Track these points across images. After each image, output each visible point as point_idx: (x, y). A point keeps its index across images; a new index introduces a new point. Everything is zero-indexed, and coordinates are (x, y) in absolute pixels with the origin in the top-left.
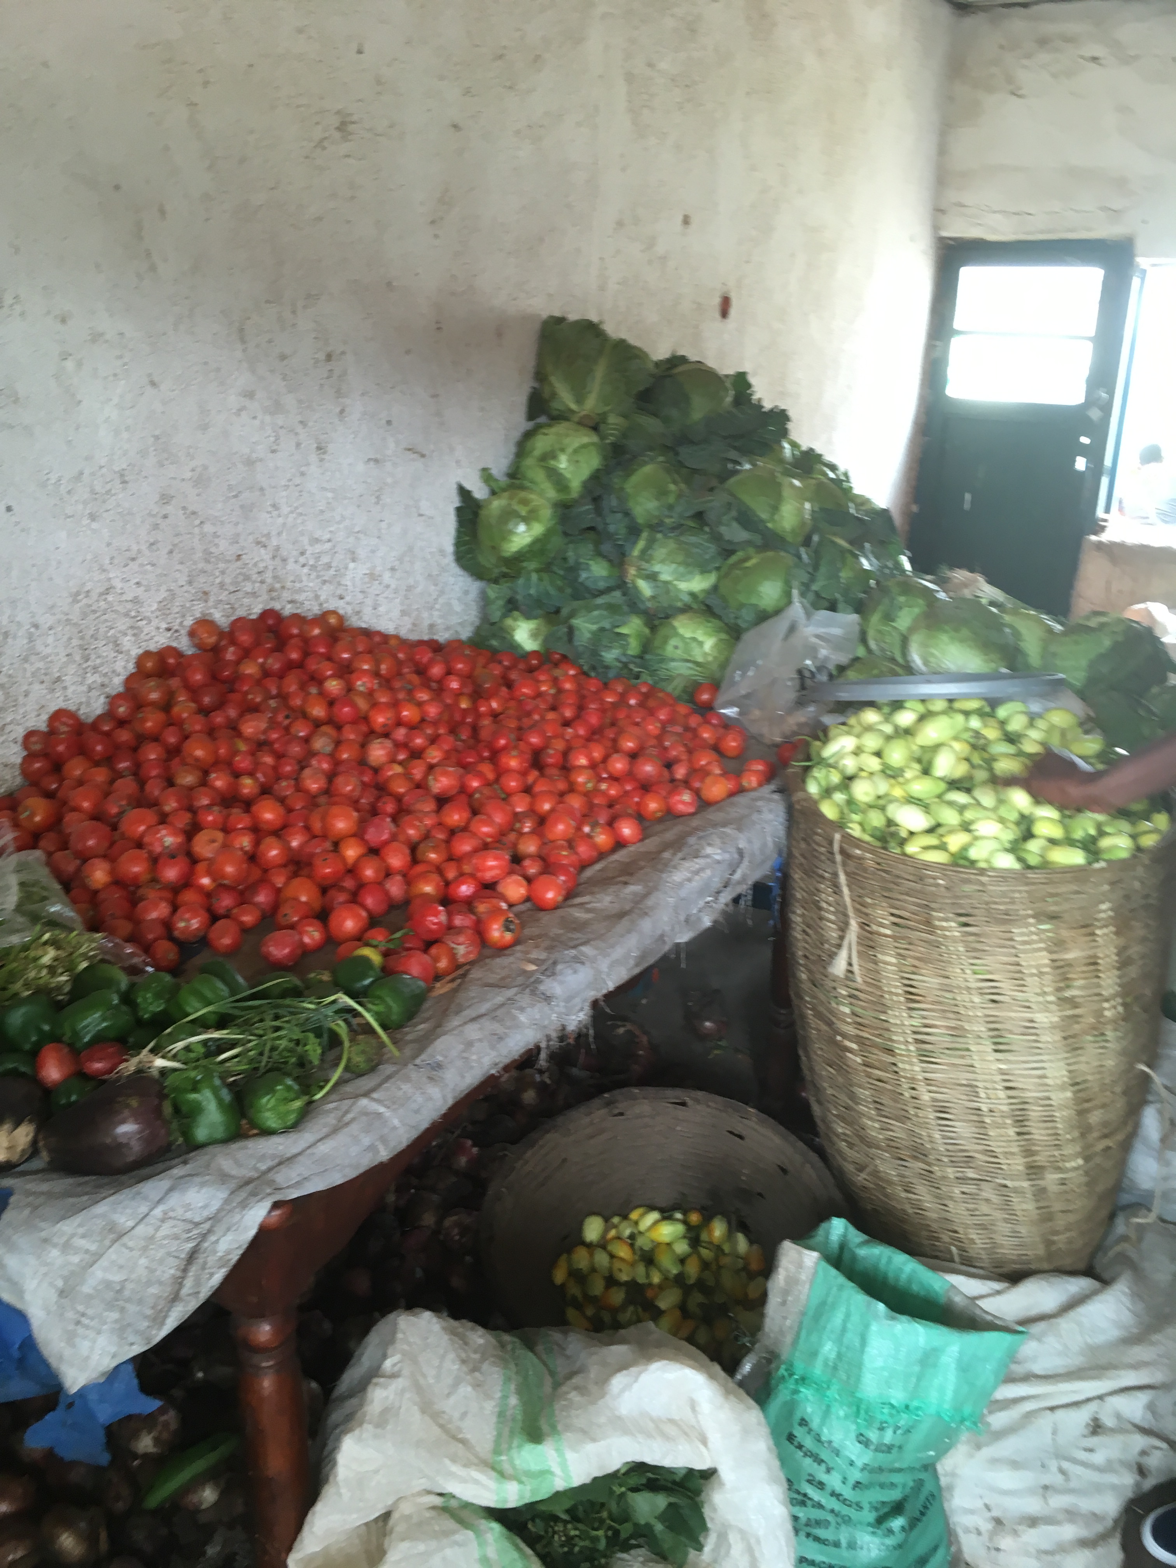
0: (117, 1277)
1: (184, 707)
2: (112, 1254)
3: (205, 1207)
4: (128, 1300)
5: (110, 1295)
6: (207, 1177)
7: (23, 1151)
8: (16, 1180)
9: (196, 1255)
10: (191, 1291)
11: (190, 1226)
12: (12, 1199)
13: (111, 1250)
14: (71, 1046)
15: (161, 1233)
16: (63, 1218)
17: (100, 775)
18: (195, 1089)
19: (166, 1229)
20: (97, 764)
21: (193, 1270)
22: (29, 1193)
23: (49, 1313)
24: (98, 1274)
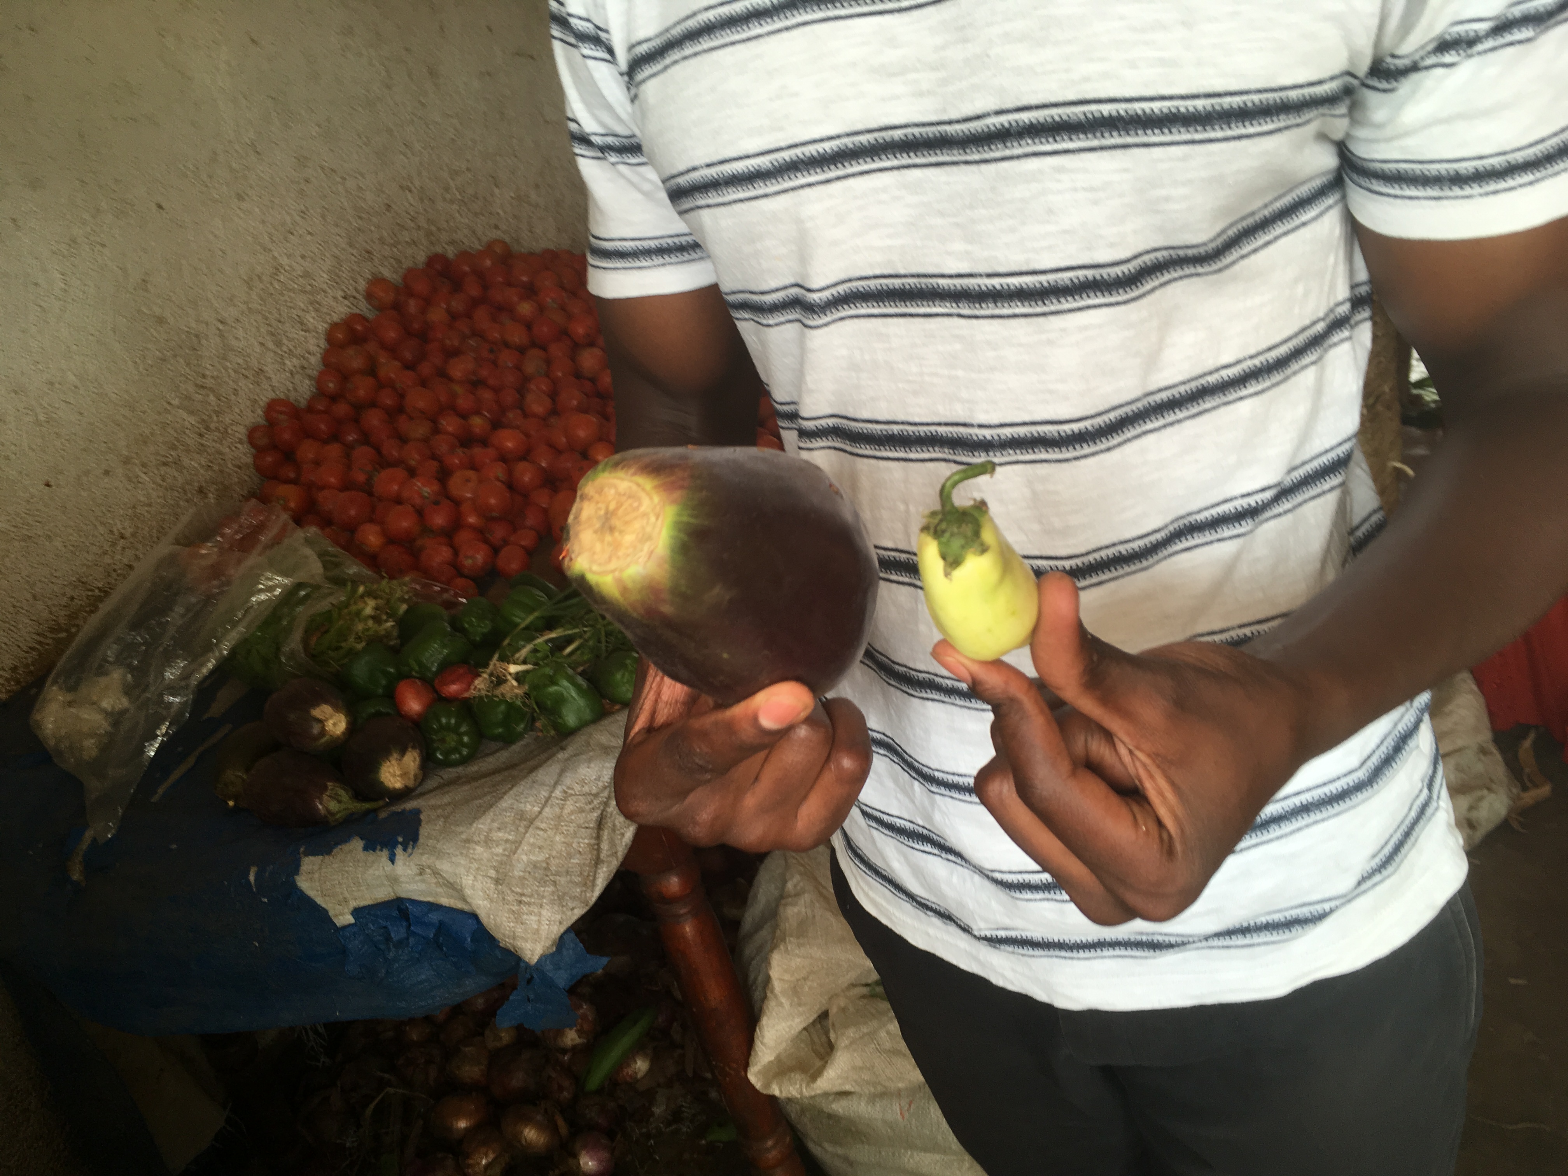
0: (541, 857)
1: (389, 368)
2: (530, 838)
3: (598, 778)
4: (557, 874)
5: (539, 874)
6: (591, 754)
7: (415, 776)
8: (419, 801)
9: (604, 821)
10: (610, 853)
11: (589, 798)
12: (422, 817)
13: (528, 835)
14: (423, 679)
15: (566, 811)
16: (476, 818)
17: (334, 451)
18: (553, 682)
19: (570, 806)
20: (325, 442)
21: (605, 835)
22: (434, 808)
23: (492, 901)
24: (524, 857)
